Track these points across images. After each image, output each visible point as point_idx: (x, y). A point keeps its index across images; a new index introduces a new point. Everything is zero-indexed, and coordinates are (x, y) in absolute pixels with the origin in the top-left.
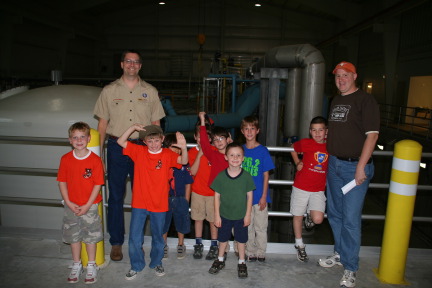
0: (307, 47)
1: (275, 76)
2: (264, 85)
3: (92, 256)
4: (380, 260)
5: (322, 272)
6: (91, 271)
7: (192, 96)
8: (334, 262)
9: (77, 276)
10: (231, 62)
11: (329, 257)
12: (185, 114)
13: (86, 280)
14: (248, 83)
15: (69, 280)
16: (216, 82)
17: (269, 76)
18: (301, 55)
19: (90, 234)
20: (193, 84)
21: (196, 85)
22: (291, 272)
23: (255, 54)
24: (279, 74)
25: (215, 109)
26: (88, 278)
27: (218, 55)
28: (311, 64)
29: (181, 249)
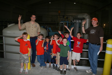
0: (86, 14)
1: (78, 22)
2: (75, 24)
3: (27, 67)
4: (103, 71)
5: (87, 74)
6: (27, 71)
7: (57, 27)
8: (90, 72)
9: (21, 72)
10: (67, 18)
11: (89, 70)
12: (55, 31)
13: (25, 73)
14: (71, 24)
15: (19, 72)
16: (63, 23)
17: (76, 22)
18: (84, 16)
19: (26, 61)
20: (57, 24)
21: (58, 24)
22: (78, 74)
23: (74, 16)
24: (79, 21)
25: (63, 30)
26: (26, 72)
27: (64, 16)
28: (87, 19)
29: (50, 66)
